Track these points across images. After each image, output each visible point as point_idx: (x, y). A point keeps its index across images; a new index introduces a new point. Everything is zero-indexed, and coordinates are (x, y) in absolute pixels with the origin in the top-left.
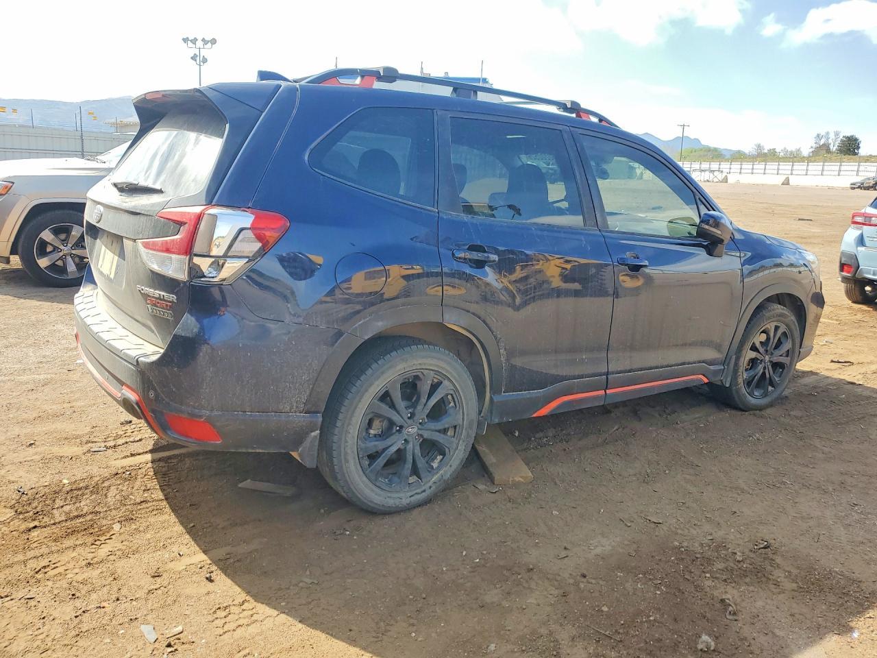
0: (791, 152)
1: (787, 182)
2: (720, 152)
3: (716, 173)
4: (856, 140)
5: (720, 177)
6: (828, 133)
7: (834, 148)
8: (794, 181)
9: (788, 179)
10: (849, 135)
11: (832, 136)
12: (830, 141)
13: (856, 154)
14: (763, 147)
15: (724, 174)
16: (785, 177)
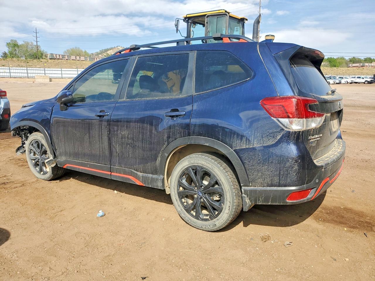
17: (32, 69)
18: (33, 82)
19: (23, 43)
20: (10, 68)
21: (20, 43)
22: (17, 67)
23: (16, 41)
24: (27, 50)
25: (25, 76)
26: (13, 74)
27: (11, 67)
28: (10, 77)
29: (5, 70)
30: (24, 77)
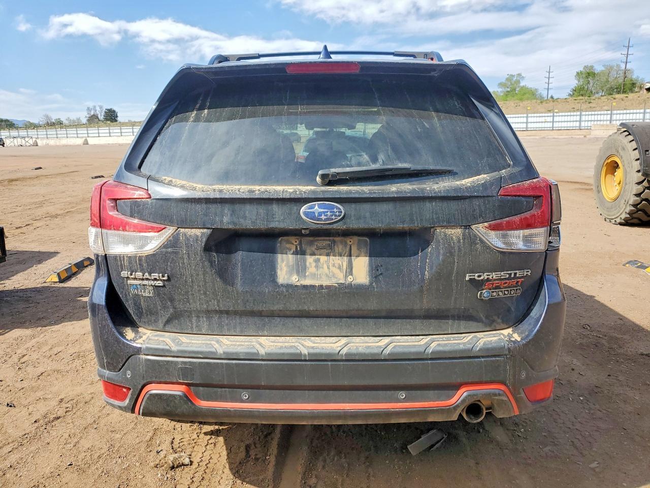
0: (74, 121)
1: (86, 143)
2: (12, 122)
3: (27, 139)
4: (114, 111)
5: (31, 142)
6: (95, 107)
7: (101, 117)
8: (91, 141)
9: (86, 140)
10: (109, 108)
11: (98, 109)
12: (98, 112)
13: (116, 121)
14: (51, 117)
15: (34, 139)
16: (83, 139)
17: (596, 113)
18: (585, 136)
19: (603, 69)
20: (555, 114)
21: (598, 68)
22: (570, 111)
23: (592, 67)
24: (607, 81)
25: (576, 127)
26: (557, 123)
27: (557, 113)
28: (551, 129)
29: (546, 118)
30: (574, 128)
